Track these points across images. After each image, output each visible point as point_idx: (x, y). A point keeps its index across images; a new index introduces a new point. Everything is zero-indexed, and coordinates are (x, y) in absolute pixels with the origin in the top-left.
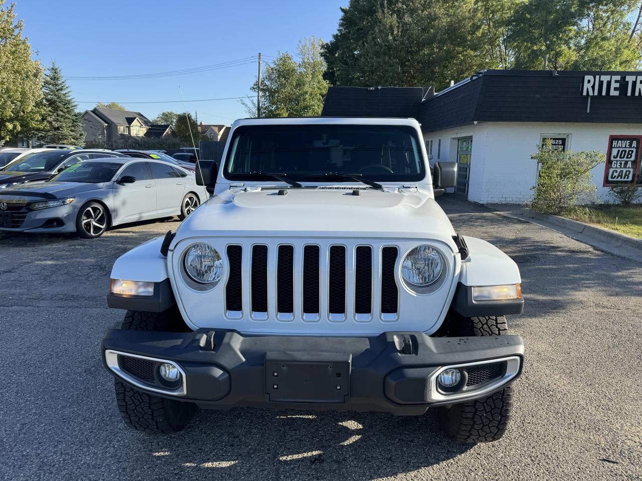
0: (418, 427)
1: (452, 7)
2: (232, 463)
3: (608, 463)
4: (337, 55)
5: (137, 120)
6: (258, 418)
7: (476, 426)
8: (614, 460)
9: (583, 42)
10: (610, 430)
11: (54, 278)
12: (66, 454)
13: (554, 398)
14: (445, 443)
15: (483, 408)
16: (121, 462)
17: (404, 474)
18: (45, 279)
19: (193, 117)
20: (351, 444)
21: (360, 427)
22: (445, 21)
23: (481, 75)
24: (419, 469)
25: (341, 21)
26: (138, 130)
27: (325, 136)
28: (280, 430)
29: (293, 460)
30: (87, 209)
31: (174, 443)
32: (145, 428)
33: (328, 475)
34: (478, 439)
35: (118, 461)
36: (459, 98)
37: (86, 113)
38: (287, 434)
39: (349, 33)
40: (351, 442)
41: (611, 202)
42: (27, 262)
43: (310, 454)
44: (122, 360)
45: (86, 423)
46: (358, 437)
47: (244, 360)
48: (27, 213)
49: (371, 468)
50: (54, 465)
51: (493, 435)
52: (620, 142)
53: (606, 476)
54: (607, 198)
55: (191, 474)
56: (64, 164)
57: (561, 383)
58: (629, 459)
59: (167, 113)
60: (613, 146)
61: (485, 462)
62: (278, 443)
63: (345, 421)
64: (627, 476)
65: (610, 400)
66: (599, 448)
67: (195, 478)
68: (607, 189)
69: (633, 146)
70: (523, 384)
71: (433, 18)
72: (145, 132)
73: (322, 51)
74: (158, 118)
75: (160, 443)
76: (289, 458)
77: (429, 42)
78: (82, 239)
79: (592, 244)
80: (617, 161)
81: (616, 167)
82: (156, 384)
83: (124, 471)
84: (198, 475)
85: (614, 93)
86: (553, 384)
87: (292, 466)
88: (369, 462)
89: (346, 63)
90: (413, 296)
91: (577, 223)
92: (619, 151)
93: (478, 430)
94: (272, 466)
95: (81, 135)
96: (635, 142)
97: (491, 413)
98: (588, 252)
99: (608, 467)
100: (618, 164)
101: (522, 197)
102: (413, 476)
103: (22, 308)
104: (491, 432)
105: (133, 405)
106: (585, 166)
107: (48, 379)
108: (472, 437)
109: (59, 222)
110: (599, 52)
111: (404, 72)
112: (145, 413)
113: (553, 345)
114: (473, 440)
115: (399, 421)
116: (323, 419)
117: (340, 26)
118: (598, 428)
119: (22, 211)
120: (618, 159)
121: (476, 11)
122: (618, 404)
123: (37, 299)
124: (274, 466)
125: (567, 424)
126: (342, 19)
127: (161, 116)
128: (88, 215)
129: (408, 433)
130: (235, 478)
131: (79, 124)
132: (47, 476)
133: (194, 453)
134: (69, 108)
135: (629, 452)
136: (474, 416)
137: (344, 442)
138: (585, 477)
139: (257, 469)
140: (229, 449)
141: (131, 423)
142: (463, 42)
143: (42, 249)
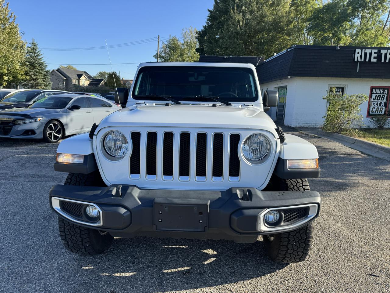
0: (251, 254)
1: (275, 10)
2: (133, 273)
3: (373, 277)
4: (205, 38)
5: (84, 76)
6: (151, 247)
7: (289, 251)
8: (377, 275)
9: (355, 32)
10: (374, 257)
11: (27, 165)
12: (27, 267)
13: (338, 238)
14: (269, 264)
15: (293, 239)
16: (62, 272)
17: (243, 282)
18: (22, 165)
19: (118, 75)
20: (209, 263)
21: (215, 253)
22: (271, 18)
23: (293, 48)
24: (252, 279)
25: (208, 18)
26: (84, 82)
27: (196, 74)
28: (164, 255)
29: (172, 272)
30: (50, 125)
31: (97, 261)
32: (77, 251)
33: (194, 281)
34: (290, 260)
35: (60, 272)
36: (280, 62)
37: (53, 71)
38: (169, 257)
39: (213, 25)
40: (209, 262)
41: (371, 127)
42: (11, 156)
43: (183, 269)
44: (62, 204)
45: (41, 249)
46: (213, 259)
47: (140, 203)
48: (13, 126)
49: (222, 278)
50: (18, 274)
51: (300, 257)
52: (377, 90)
53: (372, 284)
54: (369, 124)
55: (106, 280)
56: (37, 98)
57: (342, 229)
58: (386, 274)
59: (102, 73)
60: (373, 93)
61: (294, 275)
62: (163, 262)
63: (205, 250)
64: (385, 285)
65: (373, 239)
66: (367, 268)
67: (108, 283)
68: (369, 119)
69: (385, 93)
70: (318, 229)
71: (264, 16)
72: (89, 83)
73: (196, 35)
74: (97, 75)
75: (87, 261)
76: (170, 271)
77: (262, 31)
78: (47, 143)
79: (360, 150)
80: (375, 102)
81: (375, 106)
82: (83, 219)
83: (63, 278)
84: (110, 281)
85: (373, 60)
86: (337, 229)
87: (171, 276)
88: (220, 274)
89: (211, 43)
90: (249, 165)
91: (351, 138)
92: (376, 96)
93: (290, 254)
94: (158, 276)
95: (49, 84)
96: (386, 90)
97: (299, 242)
98: (358, 155)
99: (373, 279)
100: (376, 104)
101: (317, 123)
102: (248, 283)
103: (6, 181)
104: (298, 255)
105: (70, 235)
106: (356, 103)
107: (19, 223)
108: (286, 258)
109: (32, 132)
110: (364, 38)
111: (246, 49)
112: (78, 241)
113: (337, 207)
114: (287, 260)
115: (240, 250)
116: (192, 248)
117: (207, 20)
118: (366, 256)
119: (10, 125)
120: (376, 100)
121: (290, 12)
122: (378, 242)
123: (16, 176)
124: (160, 276)
125: (346, 253)
126: (209, 16)
127: (98, 74)
128: (51, 128)
129: (245, 257)
130: (134, 282)
131: (48, 77)
132: (14, 280)
133: (109, 267)
134: (42, 67)
135: (386, 270)
136: (288, 244)
137: (204, 262)
138: (359, 285)
139: (148, 277)
140: (132, 265)
141: (69, 248)
142: (282, 31)
143: (22, 149)
